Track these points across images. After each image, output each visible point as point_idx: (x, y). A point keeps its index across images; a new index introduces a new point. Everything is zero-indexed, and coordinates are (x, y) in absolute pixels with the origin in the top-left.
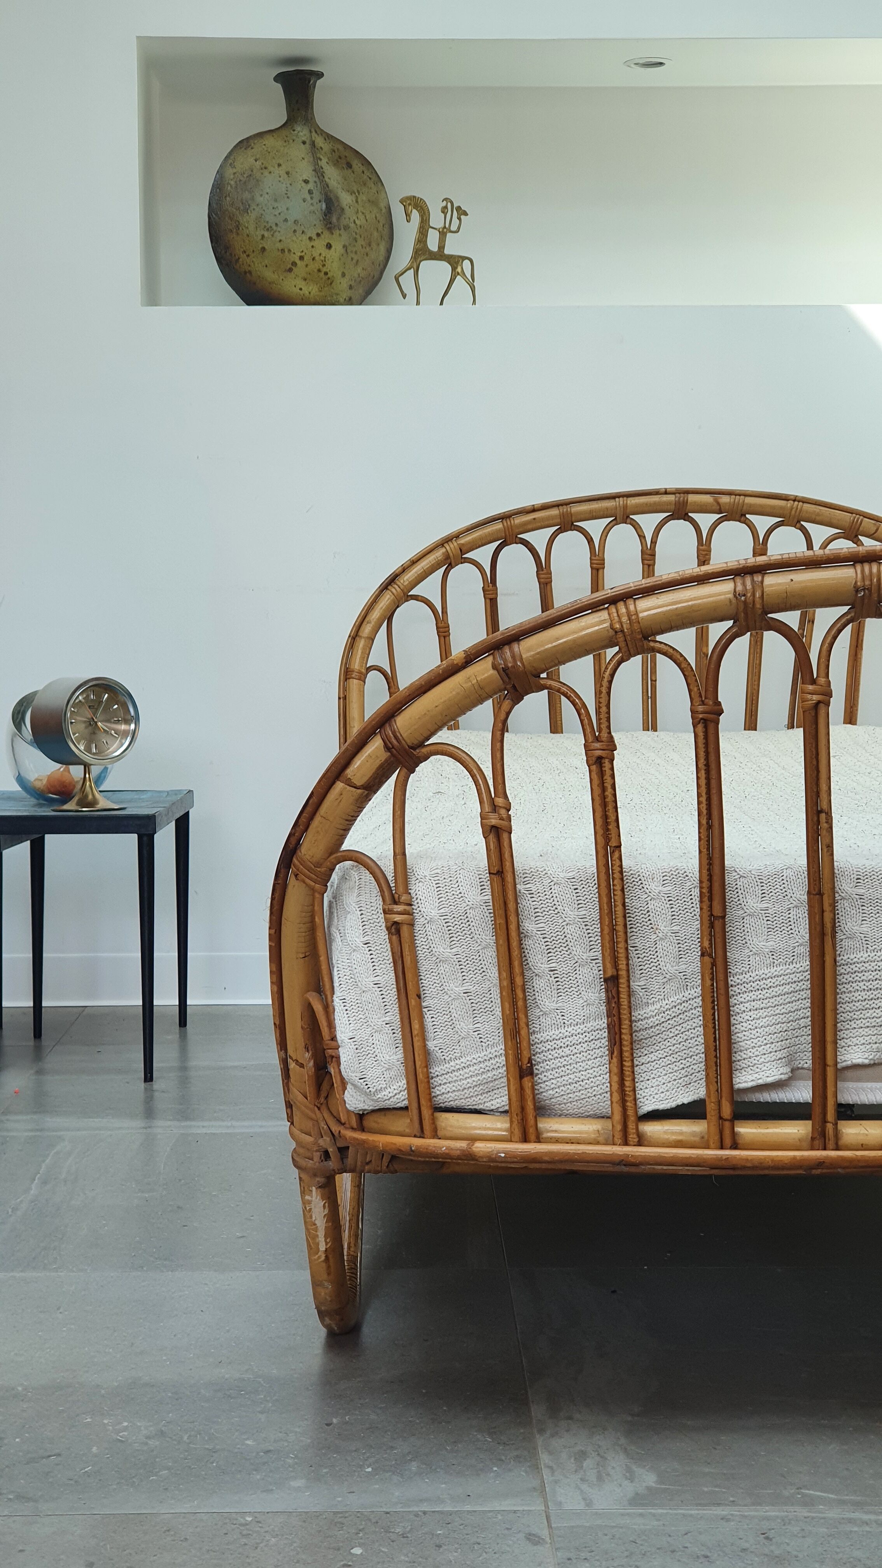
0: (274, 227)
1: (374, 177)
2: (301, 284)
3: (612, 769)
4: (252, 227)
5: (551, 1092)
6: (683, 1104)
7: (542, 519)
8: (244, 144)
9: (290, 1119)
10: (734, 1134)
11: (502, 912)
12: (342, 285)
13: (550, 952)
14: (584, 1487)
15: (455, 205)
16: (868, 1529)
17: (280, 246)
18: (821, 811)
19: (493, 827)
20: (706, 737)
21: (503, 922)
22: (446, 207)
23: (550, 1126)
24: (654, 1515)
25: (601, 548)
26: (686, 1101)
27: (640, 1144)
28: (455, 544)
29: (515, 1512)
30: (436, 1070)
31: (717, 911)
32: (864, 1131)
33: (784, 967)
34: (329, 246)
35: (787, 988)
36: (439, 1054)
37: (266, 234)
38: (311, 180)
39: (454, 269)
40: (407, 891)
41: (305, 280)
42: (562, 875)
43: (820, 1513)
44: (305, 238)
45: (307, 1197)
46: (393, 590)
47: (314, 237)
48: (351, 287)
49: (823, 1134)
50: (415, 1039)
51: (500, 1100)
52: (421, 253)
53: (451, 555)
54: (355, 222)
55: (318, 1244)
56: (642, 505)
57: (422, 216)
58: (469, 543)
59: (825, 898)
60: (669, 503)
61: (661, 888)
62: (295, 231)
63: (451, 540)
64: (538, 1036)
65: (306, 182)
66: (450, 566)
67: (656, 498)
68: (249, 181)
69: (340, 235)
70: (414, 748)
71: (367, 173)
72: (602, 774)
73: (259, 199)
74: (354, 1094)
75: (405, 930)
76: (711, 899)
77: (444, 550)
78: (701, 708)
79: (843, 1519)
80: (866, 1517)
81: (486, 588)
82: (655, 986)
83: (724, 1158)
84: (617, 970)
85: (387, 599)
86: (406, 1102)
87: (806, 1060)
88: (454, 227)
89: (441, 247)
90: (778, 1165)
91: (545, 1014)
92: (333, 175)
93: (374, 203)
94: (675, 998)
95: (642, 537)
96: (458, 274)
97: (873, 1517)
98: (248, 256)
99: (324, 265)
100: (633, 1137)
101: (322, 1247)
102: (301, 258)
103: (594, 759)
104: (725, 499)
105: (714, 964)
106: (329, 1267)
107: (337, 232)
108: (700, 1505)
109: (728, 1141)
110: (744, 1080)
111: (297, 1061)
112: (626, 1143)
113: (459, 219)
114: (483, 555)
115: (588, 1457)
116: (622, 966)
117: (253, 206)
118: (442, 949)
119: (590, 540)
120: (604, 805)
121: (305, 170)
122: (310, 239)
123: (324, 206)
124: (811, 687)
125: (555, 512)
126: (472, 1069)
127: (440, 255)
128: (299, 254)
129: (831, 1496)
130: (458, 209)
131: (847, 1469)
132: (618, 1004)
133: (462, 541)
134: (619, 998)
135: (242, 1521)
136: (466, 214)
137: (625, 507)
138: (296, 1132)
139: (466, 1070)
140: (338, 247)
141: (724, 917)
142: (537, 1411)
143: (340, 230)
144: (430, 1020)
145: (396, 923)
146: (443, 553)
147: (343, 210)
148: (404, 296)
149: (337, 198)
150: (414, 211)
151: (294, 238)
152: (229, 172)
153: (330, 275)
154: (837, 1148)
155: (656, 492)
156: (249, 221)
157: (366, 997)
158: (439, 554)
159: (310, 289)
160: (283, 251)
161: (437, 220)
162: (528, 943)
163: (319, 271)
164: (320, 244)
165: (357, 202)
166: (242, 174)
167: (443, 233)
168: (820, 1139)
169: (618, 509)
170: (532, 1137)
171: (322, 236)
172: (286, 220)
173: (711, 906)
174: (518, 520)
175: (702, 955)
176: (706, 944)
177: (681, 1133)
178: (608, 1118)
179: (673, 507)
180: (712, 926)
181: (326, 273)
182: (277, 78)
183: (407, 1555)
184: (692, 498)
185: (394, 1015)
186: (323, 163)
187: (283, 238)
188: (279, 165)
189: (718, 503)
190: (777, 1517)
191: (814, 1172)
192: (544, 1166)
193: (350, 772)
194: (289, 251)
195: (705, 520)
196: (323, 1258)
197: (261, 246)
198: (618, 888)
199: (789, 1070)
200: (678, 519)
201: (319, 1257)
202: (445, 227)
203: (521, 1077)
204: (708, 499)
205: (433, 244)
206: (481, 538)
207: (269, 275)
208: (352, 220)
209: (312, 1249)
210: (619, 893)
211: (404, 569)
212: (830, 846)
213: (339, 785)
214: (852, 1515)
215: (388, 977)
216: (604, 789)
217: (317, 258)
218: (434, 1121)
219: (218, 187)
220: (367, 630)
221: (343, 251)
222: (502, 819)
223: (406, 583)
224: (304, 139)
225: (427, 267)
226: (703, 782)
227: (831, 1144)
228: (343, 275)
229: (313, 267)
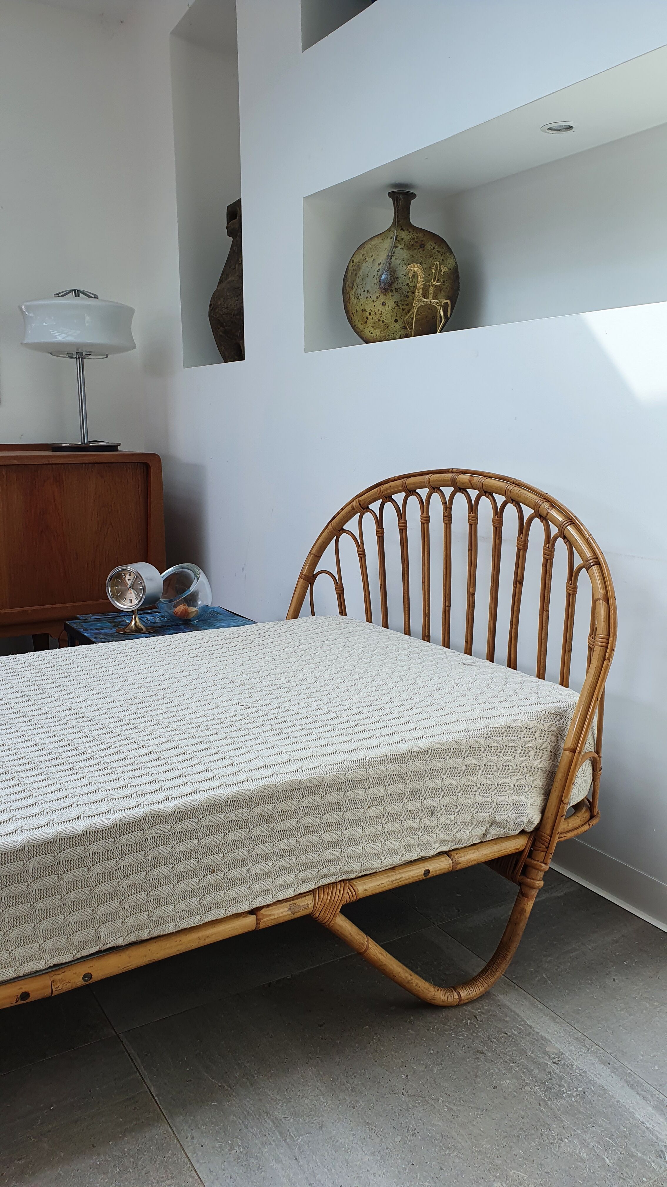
2: (372, 330)
12: (395, 329)
17: (361, 308)
34: (384, 304)
37: (357, 301)
38: (383, 262)
41: (373, 327)
44: (372, 300)
47: (376, 299)
52: (417, 302)
54: (408, 285)
56: (436, 480)
62: (367, 297)
65: (380, 264)
69: (393, 295)
71: (438, 249)
73: (357, 280)
77: (352, 505)
81: (377, 529)
85: (325, 533)
92: (401, 256)
99: (380, 316)
102: (370, 313)
104: (476, 479)
107: (391, 294)
121: (383, 257)
123: (383, 278)
128: (369, 311)
137: (429, 481)
140: (390, 303)
143: (392, 291)
146: (351, 507)
147: (399, 278)
149: (398, 271)
151: (367, 302)
153: (386, 322)
159: (377, 333)
160: (364, 310)
163: (379, 320)
164: (378, 303)
171: (379, 299)
181: (383, 321)
186: (398, 249)
187: (363, 303)
207: (360, 326)
208: (405, 284)
217: (377, 312)
220: (314, 550)
221: (395, 305)
223: (335, 524)
224: (392, 235)
228: (396, 321)
229: (376, 318)
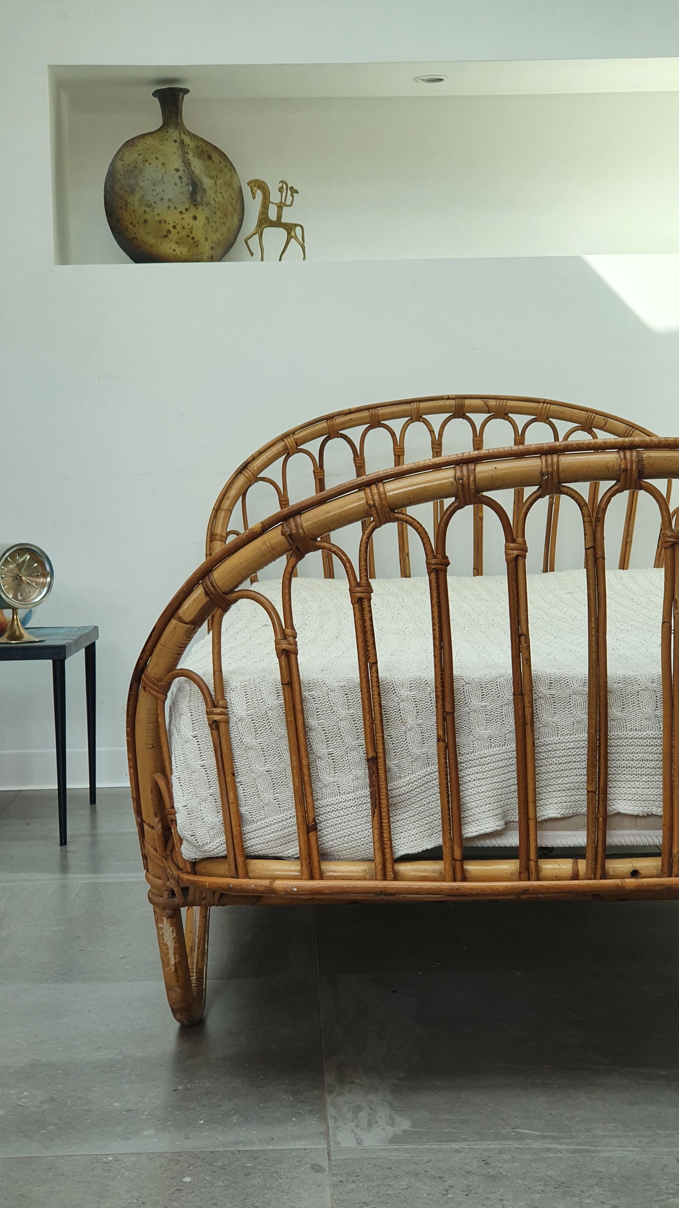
0: (154, 205)
1: (229, 166)
2: (174, 246)
3: (370, 606)
4: (137, 205)
5: (330, 843)
6: (427, 850)
7: (357, 419)
8: (130, 143)
9: (146, 867)
10: (463, 871)
11: (291, 712)
12: (206, 248)
13: (328, 741)
14: (358, 1131)
15: (289, 186)
16: (560, 1155)
17: (158, 218)
18: (522, 635)
19: (284, 650)
20: (438, 582)
21: (292, 719)
22: (282, 188)
23: (331, 868)
24: (406, 1149)
25: (402, 441)
26: (429, 847)
27: (395, 879)
28: (292, 439)
29: (305, 1149)
30: (247, 828)
31: (448, 709)
32: (557, 867)
33: (499, 749)
34: (195, 218)
35: (501, 764)
36: (249, 817)
37: (147, 209)
38: (181, 169)
39: (289, 233)
40: (223, 698)
41: (177, 243)
42: (336, 684)
43: (527, 1145)
44: (177, 212)
45: (160, 925)
46: (246, 474)
47: (184, 211)
48: (212, 248)
49: (528, 869)
50: (231, 806)
51: (294, 850)
52: (264, 222)
53: (289, 446)
54: (214, 199)
55: (169, 960)
56: (430, 408)
57: (264, 195)
58: (302, 437)
59: (526, 697)
60: (451, 406)
61: (408, 693)
62: (169, 207)
63: (289, 436)
64: (321, 802)
65: (177, 170)
66: (289, 456)
67: (441, 403)
68: (135, 170)
69: (203, 210)
70: (226, 593)
71: (224, 163)
72: (362, 610)
73: (142, 184)
74: (188, 848)
75: (222, 726)
76: (443, 700)
77: (283, 443)
78: (433, 561)
79: (544, 1148)
80: (559, 1147)
81: (316, 471)
82: (405, 764)
83: (456, 887)
84: (377, 753)
85: (241, 481)
86: (225, 852)
87: (515, 816)
88: (288, 202)
89: (279, 217)
90: (495, 893)
91: (325, 786)
92: (197, 166)
93: (229, 185)
94: (421, 773)
95: (431, 431)
96: (292, 237)
97: (564, 1147)
98: (134, 226)
99: (191, 232)
100: (390, 874)
101: (172, 962)
102: (174, 227)
103: (356, 599)
104: (492, 403)
105: (446, 747)
106: (178, 976)
107: (200, 208)
108: (441, 1142)
109: (459, 875)
110: (471, 830)
111: (149, 824)
112: (385, 878)
113: (292, 196)
114: (313, 446)
115: (363, 1110)
116: (380, 750)
117: (137, 189)
118: (249, 740)
119: (393, 434)
120: (365, 632)
121: (176, 162)
122: (181, 212)
123: (191, 188)
124: (512, 545)
125: (366, 414)
126: (273, 827)
127: (278, 224)
128: (173, 224)
129: (537, 1133)
130: (292, 188)
131: (551, 1114)
132: (378, 777)
133: (298, 436)
134: (378, 773)
135: (105, 1160)
136: (297, 192)
137: (418, 409)
138: (150, 877)
139: (269, 828)
140: (201, 218)
141: (453, 713)
142: (329, 1078)
143: (203, 205)
144: (242, 791)
145: (215, 721)
146: (283, 446)
147: (205, 190)
148: (252, 254)
149: (201, 182)
150: (258, 191)
151: (169, 213)
152: (119, 164)
153: (196, 239)
154: (538, 879)
155: (441, 398)
156: (134, 200)
157: (196, 776)
158: (280, 446)
159: (182, 250)
160: (160, 222)
161: (275, 197)
162: (312, 734)
163: (188, 236)
164: (188, 217)
165: (216, 184)
166: (129, 165)
167: (280, 207)
168: (526, 872)
169: (413, 411)
170: (317, 876)
171: (190, 211)
172: (162, 199)
173: (443, 705)
174: (339, 420)
175: (438, 741)
176: (441, 733)
177: (426, 871)
178: (373, 861)
179: (454, 409)
180: (444, 719)
181: (193, 238)
182: (155, 94)
183: (223, 1182)
184: (467, 402)
185: (216, 789)
186: (190, 156)
187: (160, 213)
188: (157, 158)
189: (487, 406)
190: (496, 1149)
191: (522, 897)
192: (326, 897)
193: (181, 612)
194: (165, 222)
195: (478, 418)
196: (173, 969)
197: (143, 219)
198: (376, 693)
199: (503, 823)
200: (458, 417)
201: (170, 969)
202: (281, 202)
203: (308, 832)
204: (479, 402)
205: (273, 215)
206: (311, 434)
207: (150, 240)
208: (212, 198)
209: (165, 963)
210: (376, 696)
211: (254, 458)
212: (528, 660)
213: (174, 622)
214: (550, 1146)
215: (211, 761)
216: (364, 621)
217: (186, 227)
218: (245, 865)
219: (111, 175)
220: (226, 504)
221: (206, 221)
222: (290, 644)
223: (255, 468)
224: (175, 138)
225: (268, 231)
226: (436, 614)
227: (534, 876)
228: (206, 239)
229: (183, 233)
